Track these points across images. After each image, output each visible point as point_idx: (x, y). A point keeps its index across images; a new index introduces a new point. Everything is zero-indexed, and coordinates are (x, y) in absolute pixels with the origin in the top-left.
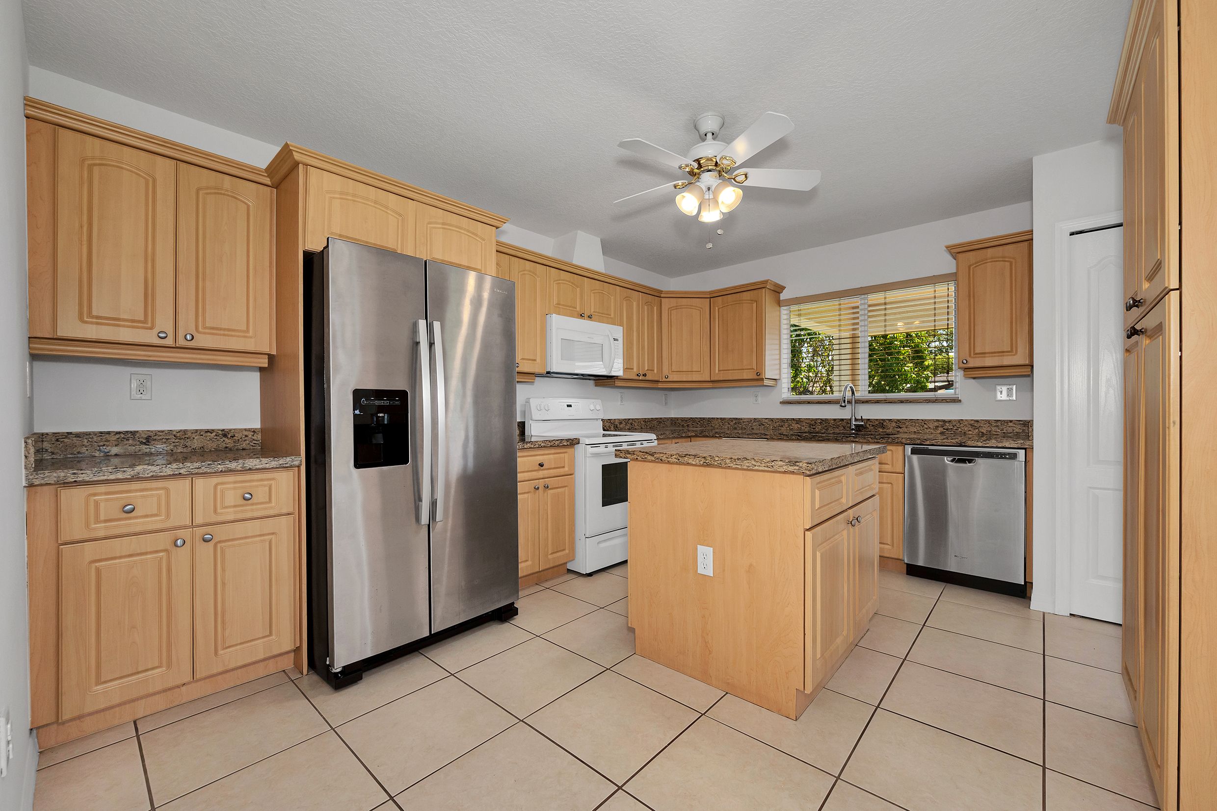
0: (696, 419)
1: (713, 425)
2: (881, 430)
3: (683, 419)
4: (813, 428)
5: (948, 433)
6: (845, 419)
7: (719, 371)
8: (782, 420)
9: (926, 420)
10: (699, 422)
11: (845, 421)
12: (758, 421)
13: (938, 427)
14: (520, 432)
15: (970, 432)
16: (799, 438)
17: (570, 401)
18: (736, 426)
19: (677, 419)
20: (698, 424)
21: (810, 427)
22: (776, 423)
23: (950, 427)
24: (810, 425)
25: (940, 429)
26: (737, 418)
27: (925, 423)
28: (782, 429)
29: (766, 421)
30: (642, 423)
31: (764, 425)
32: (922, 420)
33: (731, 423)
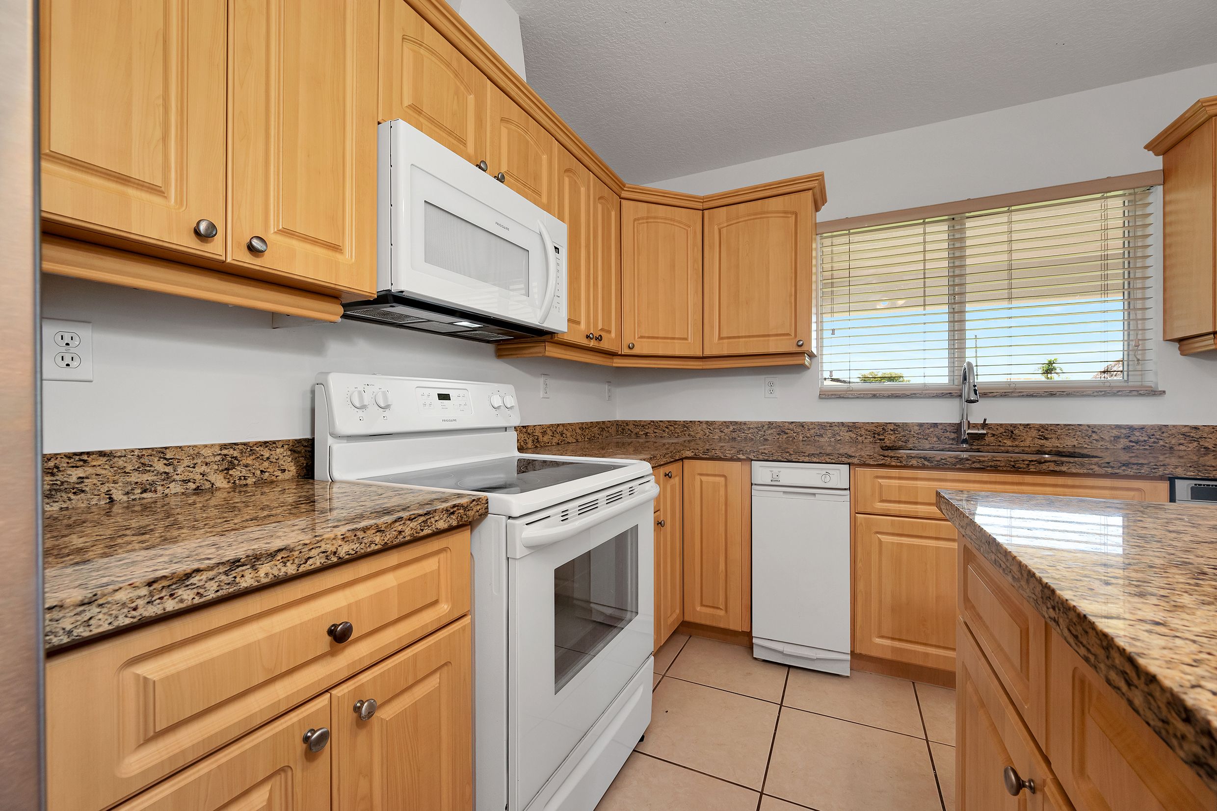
0: (661, 424)
1: (692, 433)
2: (1009, 443)
3: (636, 424)
4: (880, 440)
5: (1138, 449)
6: (941, 424)
7: (720, 338)
8: (822, 426)
9: (1095, 426)
10: (667, 428)
11: (940, 427)
12: (775, 428)
13: (1119, 437)
14: (300, 467)
15: (1182, 448)
16: (926, 463)
17: (444, 385)
18: (734, 435)
19: (627, 423)
20: (664, 431)
21: (874, 437)
22: (809, 430)
23: (1141, 439)
24: (874, 434)
25: (1124, 442)
26: (736, 423)
27: (1093, 432)
28: (822, 440)
29: (791, 427)
30: (578, 431)
31: (787, 434)
32: (1089, 426)
33: (726, 431)
